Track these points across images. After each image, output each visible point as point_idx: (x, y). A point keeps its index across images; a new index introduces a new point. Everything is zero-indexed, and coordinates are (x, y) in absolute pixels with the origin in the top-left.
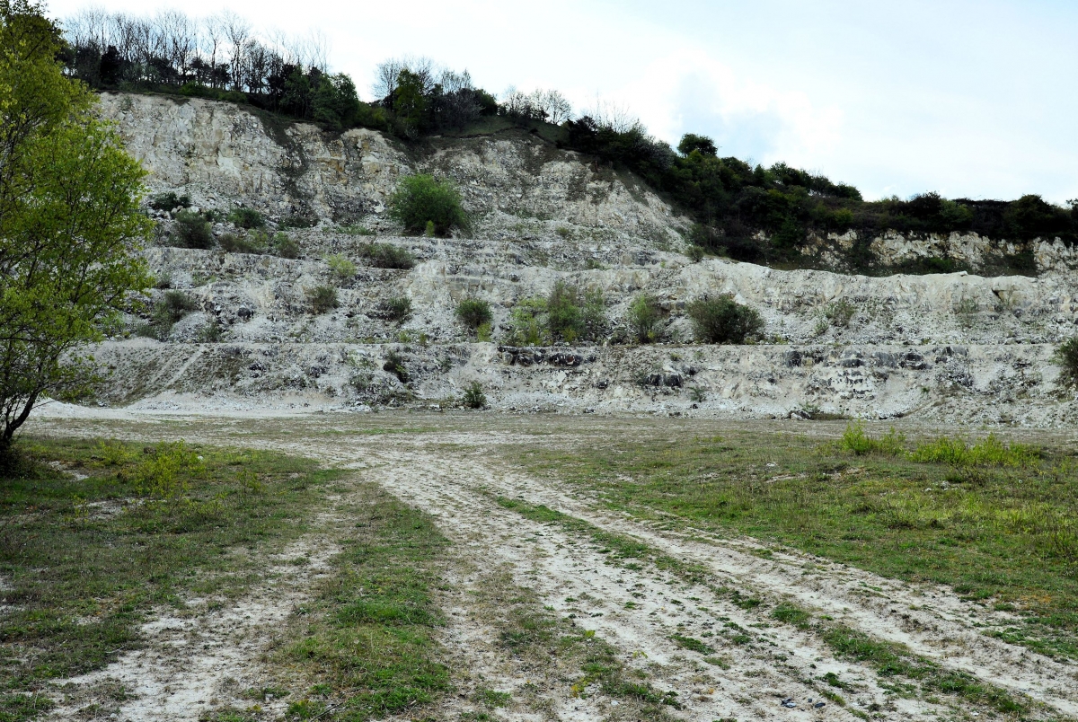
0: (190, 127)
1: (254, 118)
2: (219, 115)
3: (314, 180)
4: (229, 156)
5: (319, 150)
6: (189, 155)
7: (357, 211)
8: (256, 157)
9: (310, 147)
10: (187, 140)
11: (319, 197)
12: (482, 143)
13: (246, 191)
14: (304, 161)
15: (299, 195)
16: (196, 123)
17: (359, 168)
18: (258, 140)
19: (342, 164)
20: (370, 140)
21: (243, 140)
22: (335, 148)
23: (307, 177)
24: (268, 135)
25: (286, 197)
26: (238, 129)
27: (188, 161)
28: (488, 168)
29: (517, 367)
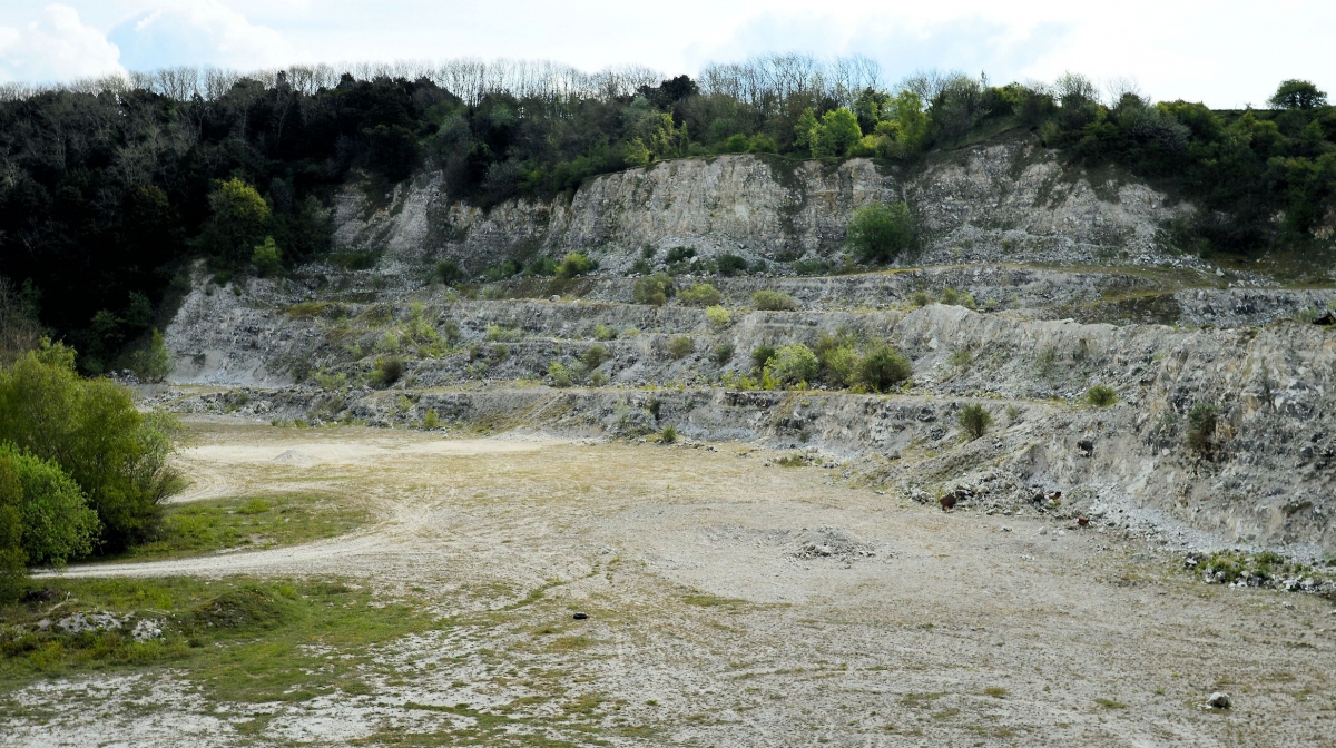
0: (717, 182)
1: (764, 166)
2: (738, 167)
3: (811, 215)
4: (742, 203)
5: (818, 186)
6: (715, 206)
7: (841, 240)
8: (762, 201)
9: (811, 183)
10: (714, 193)
11: (811, 230)
12: (970, 153)
13: (752, 233)
14: (805, 198)
15: (793, 231)
16: (721, 178)
17: (849, 197)
18: (765, 185)
19: (835, 196)
20: (860, 169)
21: (754, 188)
22: (831, 183)
23: (805, 213)
24: (775, 179)
25: (782, 235)
26: (750, 178)
27: (713, 212)
28: (971, 179)
29: (737, 407)
